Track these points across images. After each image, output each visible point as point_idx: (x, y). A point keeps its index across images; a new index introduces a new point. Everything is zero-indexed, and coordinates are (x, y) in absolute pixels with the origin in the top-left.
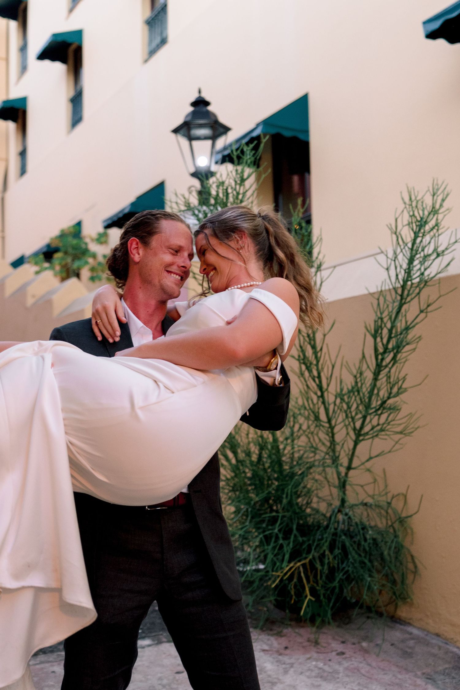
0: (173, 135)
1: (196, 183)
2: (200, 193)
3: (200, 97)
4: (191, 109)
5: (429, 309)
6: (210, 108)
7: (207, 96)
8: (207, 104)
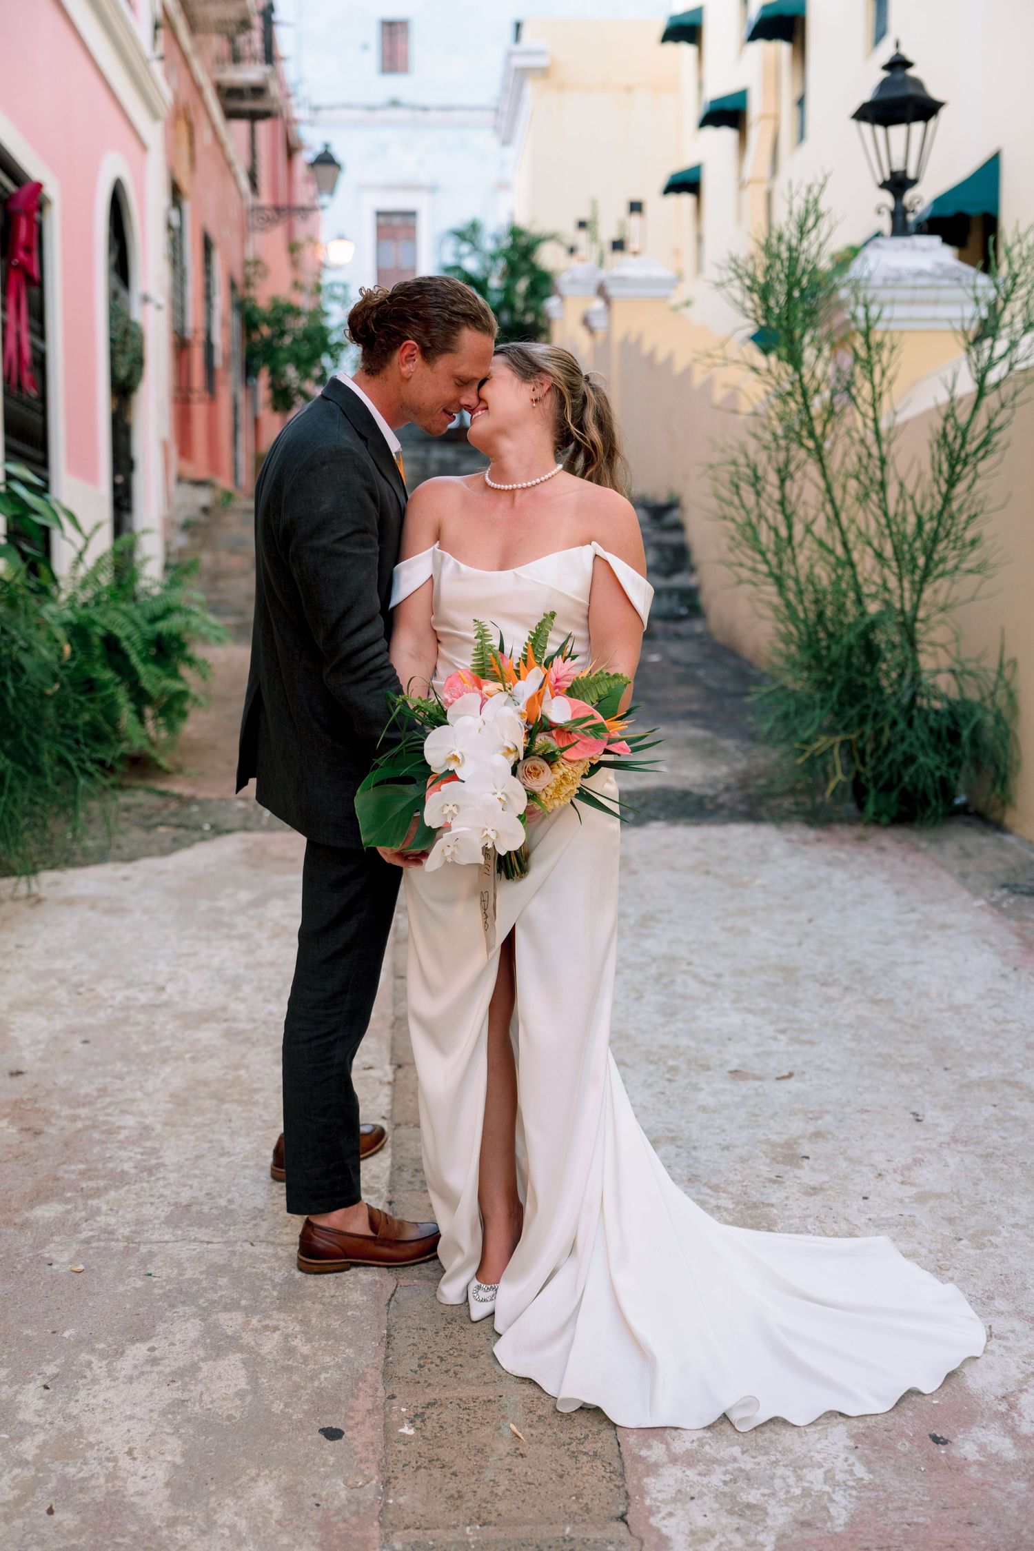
0: (853, 123)
1: (887, 198)
2: (894, 215)
3: (898, 54)
4: (885, 74)
5: (1018, 399)
6: (911, 72)
7: (909, 53)
8: (908, 65)
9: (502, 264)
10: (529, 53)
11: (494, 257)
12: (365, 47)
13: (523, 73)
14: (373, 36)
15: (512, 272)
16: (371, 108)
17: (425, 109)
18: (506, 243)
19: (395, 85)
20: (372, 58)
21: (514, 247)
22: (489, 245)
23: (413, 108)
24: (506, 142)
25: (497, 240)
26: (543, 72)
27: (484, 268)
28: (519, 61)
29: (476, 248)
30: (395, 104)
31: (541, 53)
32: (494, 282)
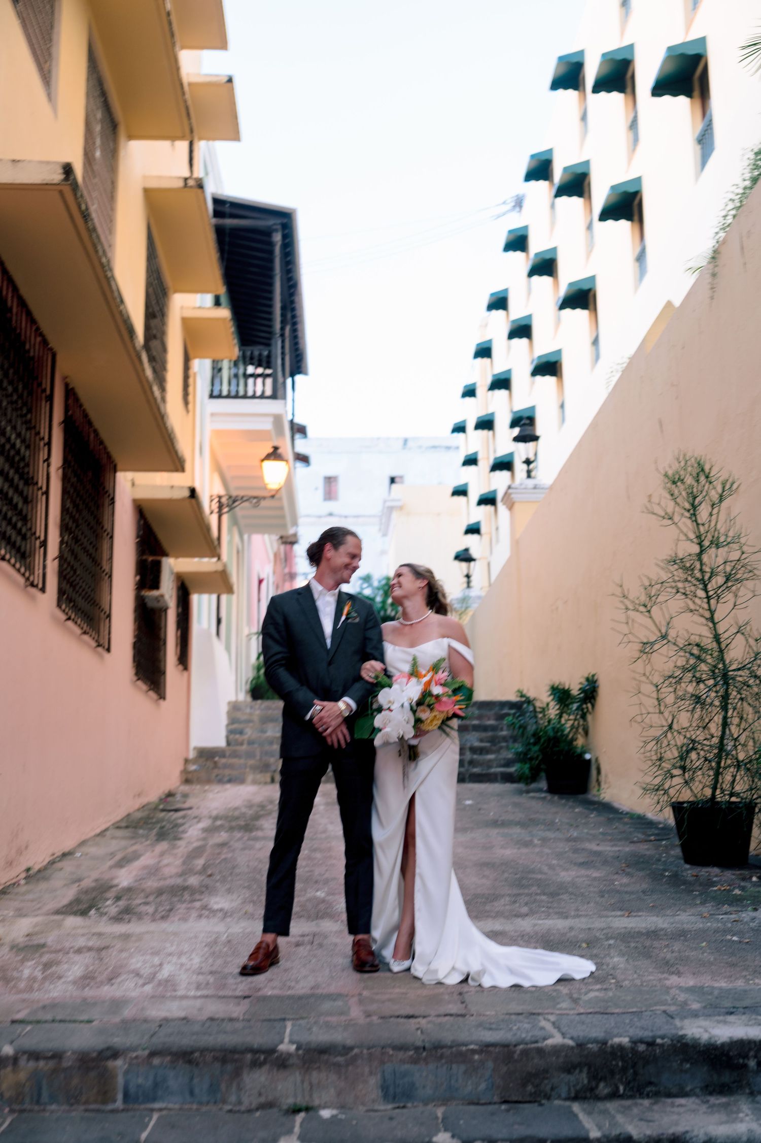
9: (381, 592)
10: (393, 500)
11: (378, 589)
12: (316, 489)
13: (391, 509)
14: (321, 484)
15: (386, 594)
16: (320, 517)
17: (346, 517)
18: (384, 582)
19: (331, 506)
20: (320, 493)
21: (387, 584)
22: (376, 584)
23: (340, 516)
24: (385, 535)
25: (380, 582)
26: (401, 508)
27: (373, 592)
28: (389, 504)
29: (370, 585)
30: (331, 515)
31: (399, 500)
32: (379, 599)
